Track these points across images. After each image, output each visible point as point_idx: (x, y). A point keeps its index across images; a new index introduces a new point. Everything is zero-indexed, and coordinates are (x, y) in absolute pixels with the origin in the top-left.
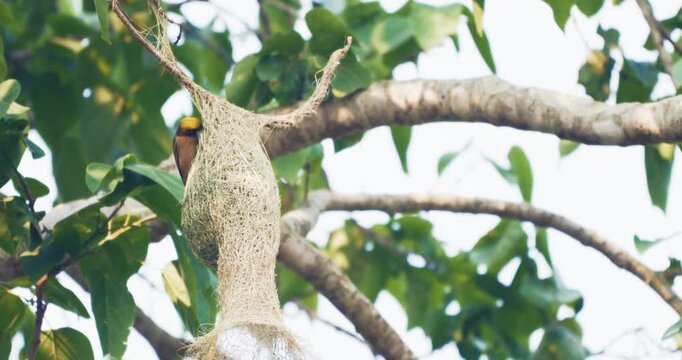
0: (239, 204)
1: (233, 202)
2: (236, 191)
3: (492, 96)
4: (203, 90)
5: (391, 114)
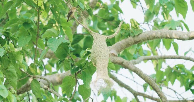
4: (93, 32)
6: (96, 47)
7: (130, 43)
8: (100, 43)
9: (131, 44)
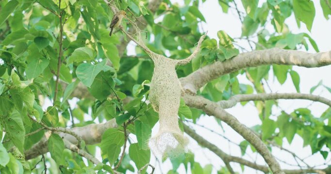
0: (165, 92)
1: (163, 91)
2: (163, 88)
3: (276, 54)
4: (154, 53)
5: (245, 64)
6: (158, 80)
7: (217, 73)
8: (165, 72)
9: (219, 73)
